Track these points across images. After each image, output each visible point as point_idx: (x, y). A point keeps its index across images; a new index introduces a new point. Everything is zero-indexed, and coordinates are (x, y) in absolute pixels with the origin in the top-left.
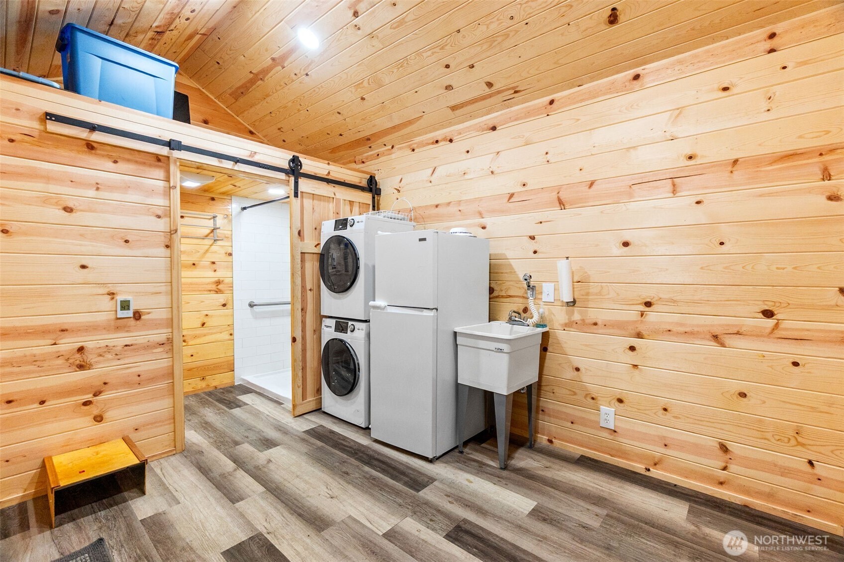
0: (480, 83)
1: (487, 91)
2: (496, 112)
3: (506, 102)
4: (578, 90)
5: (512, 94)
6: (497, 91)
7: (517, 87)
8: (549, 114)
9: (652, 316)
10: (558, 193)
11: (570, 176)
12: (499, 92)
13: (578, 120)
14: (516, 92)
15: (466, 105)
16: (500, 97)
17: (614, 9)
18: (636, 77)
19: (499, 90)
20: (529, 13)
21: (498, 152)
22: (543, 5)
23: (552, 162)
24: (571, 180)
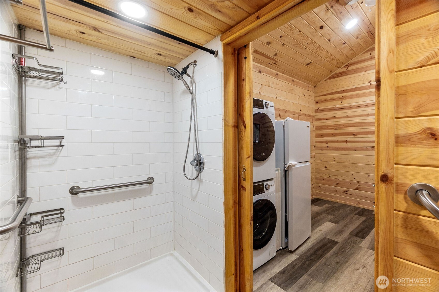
0: (275, 51)
1: (272, 56)
3: (268, 64)
5: (274, 63)
7: (278, 62)
8: (276, 78)
11: (282, 106)
12: (272, 60)
13: (283, 86)
15: (260, 54)
16: (270, 61)
17: (311, 62)
18: (293, 81)
19: (274, 59)
20: (309, 47)
21: (262, 85)
22: (312, 49)
23: (277, 98)
24: (282, 108)
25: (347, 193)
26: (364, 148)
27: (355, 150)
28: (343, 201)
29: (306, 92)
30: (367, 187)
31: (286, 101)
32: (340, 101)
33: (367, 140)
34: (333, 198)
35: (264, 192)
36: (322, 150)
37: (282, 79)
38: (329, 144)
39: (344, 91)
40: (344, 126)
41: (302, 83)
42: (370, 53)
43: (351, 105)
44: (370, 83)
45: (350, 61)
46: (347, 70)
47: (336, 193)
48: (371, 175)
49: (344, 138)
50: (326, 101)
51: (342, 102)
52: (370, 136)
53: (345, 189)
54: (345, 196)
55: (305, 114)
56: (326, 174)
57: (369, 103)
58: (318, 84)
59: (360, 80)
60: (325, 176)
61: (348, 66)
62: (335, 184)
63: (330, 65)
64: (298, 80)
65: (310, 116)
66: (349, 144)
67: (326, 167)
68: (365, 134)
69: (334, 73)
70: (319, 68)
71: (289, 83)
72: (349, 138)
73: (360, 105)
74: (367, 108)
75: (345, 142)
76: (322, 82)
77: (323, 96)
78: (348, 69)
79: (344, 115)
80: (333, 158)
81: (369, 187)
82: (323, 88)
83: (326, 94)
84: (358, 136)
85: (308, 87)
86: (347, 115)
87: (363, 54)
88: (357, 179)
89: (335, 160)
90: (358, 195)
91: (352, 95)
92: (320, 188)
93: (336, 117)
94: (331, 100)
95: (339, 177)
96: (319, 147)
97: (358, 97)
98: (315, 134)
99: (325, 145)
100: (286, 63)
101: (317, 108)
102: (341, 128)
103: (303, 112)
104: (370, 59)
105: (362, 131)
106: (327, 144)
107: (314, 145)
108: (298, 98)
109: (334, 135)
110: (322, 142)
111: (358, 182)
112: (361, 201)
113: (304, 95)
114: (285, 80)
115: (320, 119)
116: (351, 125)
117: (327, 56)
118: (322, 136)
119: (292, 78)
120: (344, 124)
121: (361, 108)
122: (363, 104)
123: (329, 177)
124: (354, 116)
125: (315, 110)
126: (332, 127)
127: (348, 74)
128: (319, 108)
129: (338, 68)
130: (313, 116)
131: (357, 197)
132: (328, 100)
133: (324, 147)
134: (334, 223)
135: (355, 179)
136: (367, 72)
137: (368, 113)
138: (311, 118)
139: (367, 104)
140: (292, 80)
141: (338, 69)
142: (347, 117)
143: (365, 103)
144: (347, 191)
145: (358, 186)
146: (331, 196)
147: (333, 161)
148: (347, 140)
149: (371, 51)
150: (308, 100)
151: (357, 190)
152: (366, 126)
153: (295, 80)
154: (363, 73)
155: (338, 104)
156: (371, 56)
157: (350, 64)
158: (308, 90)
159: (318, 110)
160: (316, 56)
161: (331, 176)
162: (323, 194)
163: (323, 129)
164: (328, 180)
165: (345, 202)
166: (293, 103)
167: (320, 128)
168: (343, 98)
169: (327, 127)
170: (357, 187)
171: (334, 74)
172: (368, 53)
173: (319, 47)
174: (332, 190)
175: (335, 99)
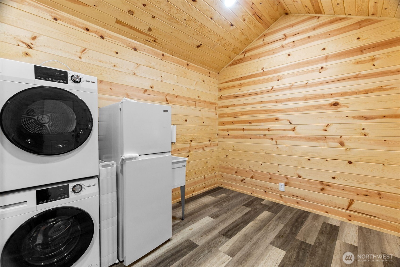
0: (148, 25)
1: (146, 31)
2: (137, 41)
3: (146, 41)
4: (171, 56)
5: (153, 41)
6: (149, 35)
7: (158, 40)
8: (162, 60)
9: (193, 144)
10: (166, 96)
11: (170, 90)
12: (149, 36)
13: (173, 69)
14: (155, 41)
15: (128, 27)
16: (147, 38)
17: (201, 44)
18: (188, 65)
19: (150, 35)
20: (190, 25)
21: (138, 64)
22: (195, 27)
23: (163, 81)
24: (172, 92)
25: (244, 181)
26: (258, 136)
27: (251, 139)
28: (240, 189)
29: (206, 78)
30: (260, 176)
31: (177, 85)
32: (238, 88)
33: (260, 128)
34: (232, 186)
35: (68, 197)
36: (224, 138)
37: (172, 61)
38: (230, 132)
39: (242, 78)
40: (241, 113)
41: (201, 68)
42: (263, 39)
43: (247, 93)
44: (263, 70)
45: (247, 47)
46: (244, 56)
47: (235, 181)
48: (263, 163)
49: (241, 126)
50: (228, 88)
51: (240, 89)
52: (262, 124)
53: (242, 178)
54: (242, 185)
55: (205, 101)
56: (227, 163)
57: (262, 91)
58: (221, 71)
59: (255, 67)
60: (227, 165)
61: (245, 52)
62: (234, 173)
63: (226, 50)
64: (194, 65)
65: (212, 103)
66: (246, 132)
67: (227, 156)
68: (258, 122)
69: (234, 59)
70: (214, 53)
71: (182, 67)
72: (246, 126)
73: (254, 92)
74: (260, 96)
75: (242, 130)
76: (224, 68)
77: (225, 83)
78: (246, 56)
79: (242, 103)
80: (233, 146)
81: (261, 176)
82: (225, 75)
83: (227, 81)
84: (252, 124)
85: (209, 73)
86: (245, 103)
87: (258, 41)
88: (252, 168)
89: (234, 148)
90: (252, 184)
91: (249, 83)
92: (222, 176)
93: (235, 105)
94: (231, 87)
95: (237, 165)
96: (221, 135)
97: (253, 84)
98: (218, 122)
99: (226, 133)
100: (170, 42)
101: (220, 96)
102: (240, 116)
103: (202, 98)
104: (263, 45)
105: (256, 119)
106: (228, 132)
107: (218, 133)
108: (195, 84)
109: (233, 123)
110: (224, 130)
111: (253, 171)
112: (255, 190)
113: (204, 81)
114: (175, 63)
115: (222, 107)
116: (248, 113)
117: (218, 39)
118: (223, 124)
119: (187, 62)
120: (242, 112)
121: (255, 95)
122: (257, 92)
123: (229, 165)
124: (250, 103)
125: (219, 97)
126: (232, 114)
127: (245, 60)
128: (221, 95)
129: (236, 54)
130: (215, 104)
131: (251, 185)
132: (229, 87)
133: (226, 136)
134: (213, 218)
135: (250, 167)
136: (261, 59)
137: (261, 101)
138: (213, 105)
139: (261, 91)
140: (186, 64)
141: (237, 56)
142: (244, 104)
143: (258, 91)
144: (244, 180)
145: (252, 174)
146: (231, 184)
147: (233, 150)
148: (244, 128)
149: (264, 37)
150: (209, 86)
151: (251, 179)
152: (259, 114)
153: (190, 64)
154: (257, 60)
155: (236, 91)
156: (264, 43)
157: (246, 50)
158: (209, 77)
159: (221, 98)
160: (203, 37)
161: (231, 164)
162: (225, 183)
163: (225, 116)
164: (228, 169)
165: (242, 191)
166: (187, 88)
167: (222, 116)
168: (241, 85)
169: (228, 115)
170: (252, 176)
171: (234, 61)
172: (261, 39)
173: (202, 26)
174: (232, 179)
175: (235, 86)
